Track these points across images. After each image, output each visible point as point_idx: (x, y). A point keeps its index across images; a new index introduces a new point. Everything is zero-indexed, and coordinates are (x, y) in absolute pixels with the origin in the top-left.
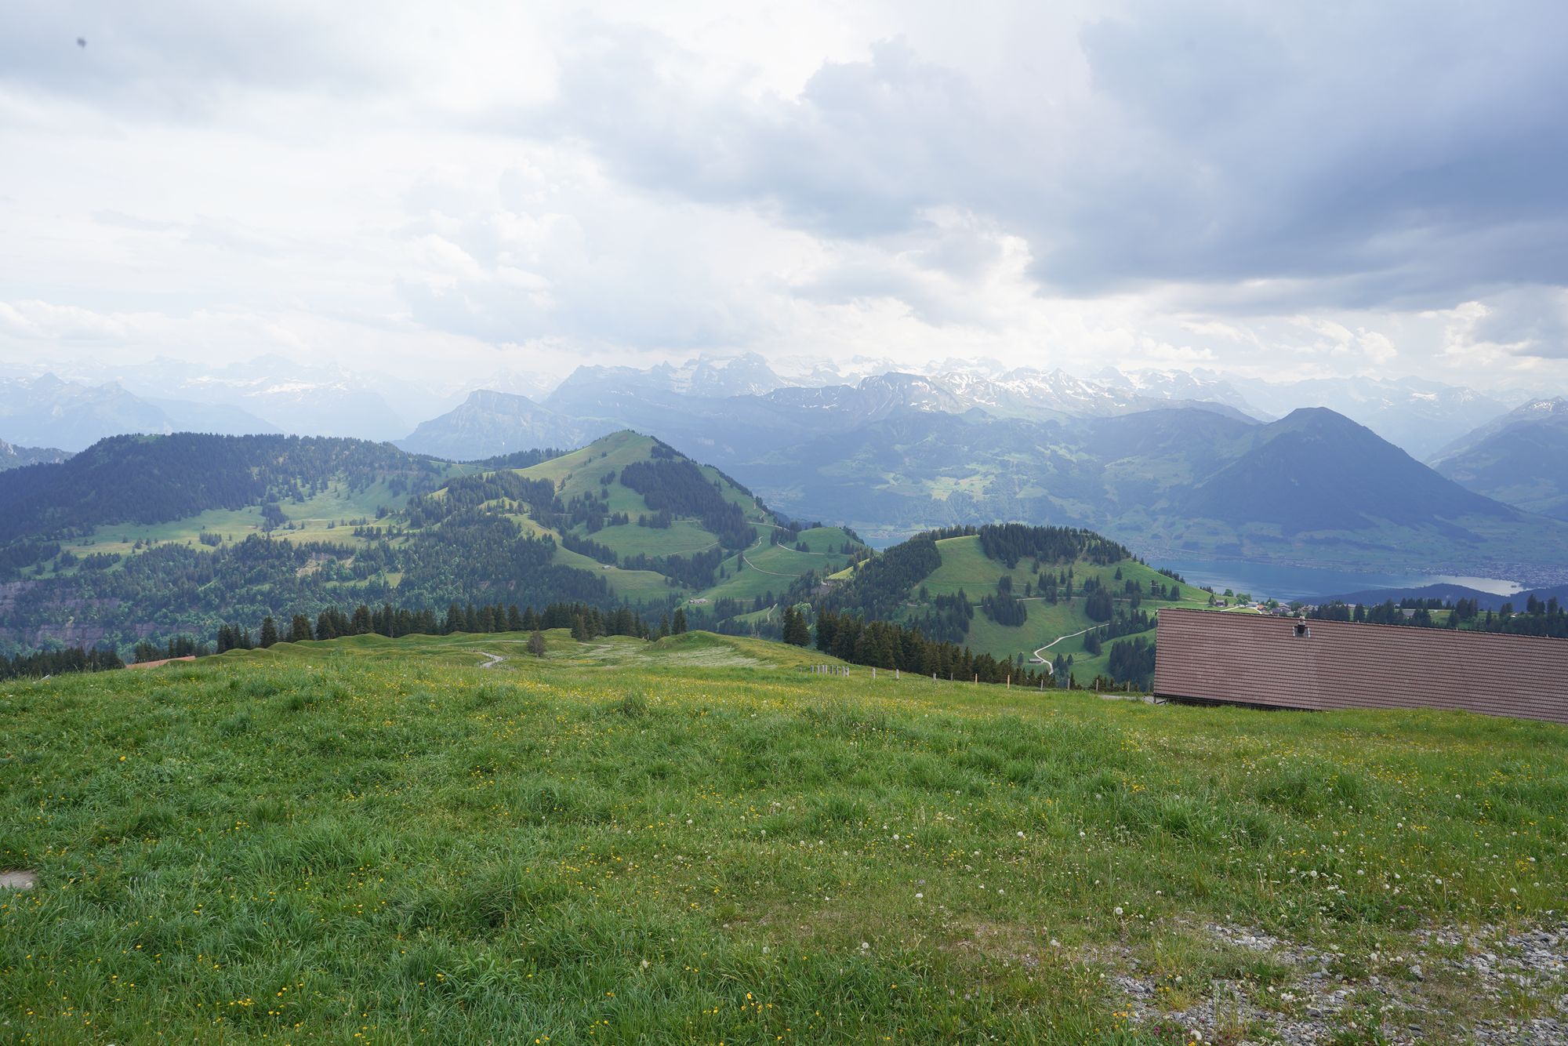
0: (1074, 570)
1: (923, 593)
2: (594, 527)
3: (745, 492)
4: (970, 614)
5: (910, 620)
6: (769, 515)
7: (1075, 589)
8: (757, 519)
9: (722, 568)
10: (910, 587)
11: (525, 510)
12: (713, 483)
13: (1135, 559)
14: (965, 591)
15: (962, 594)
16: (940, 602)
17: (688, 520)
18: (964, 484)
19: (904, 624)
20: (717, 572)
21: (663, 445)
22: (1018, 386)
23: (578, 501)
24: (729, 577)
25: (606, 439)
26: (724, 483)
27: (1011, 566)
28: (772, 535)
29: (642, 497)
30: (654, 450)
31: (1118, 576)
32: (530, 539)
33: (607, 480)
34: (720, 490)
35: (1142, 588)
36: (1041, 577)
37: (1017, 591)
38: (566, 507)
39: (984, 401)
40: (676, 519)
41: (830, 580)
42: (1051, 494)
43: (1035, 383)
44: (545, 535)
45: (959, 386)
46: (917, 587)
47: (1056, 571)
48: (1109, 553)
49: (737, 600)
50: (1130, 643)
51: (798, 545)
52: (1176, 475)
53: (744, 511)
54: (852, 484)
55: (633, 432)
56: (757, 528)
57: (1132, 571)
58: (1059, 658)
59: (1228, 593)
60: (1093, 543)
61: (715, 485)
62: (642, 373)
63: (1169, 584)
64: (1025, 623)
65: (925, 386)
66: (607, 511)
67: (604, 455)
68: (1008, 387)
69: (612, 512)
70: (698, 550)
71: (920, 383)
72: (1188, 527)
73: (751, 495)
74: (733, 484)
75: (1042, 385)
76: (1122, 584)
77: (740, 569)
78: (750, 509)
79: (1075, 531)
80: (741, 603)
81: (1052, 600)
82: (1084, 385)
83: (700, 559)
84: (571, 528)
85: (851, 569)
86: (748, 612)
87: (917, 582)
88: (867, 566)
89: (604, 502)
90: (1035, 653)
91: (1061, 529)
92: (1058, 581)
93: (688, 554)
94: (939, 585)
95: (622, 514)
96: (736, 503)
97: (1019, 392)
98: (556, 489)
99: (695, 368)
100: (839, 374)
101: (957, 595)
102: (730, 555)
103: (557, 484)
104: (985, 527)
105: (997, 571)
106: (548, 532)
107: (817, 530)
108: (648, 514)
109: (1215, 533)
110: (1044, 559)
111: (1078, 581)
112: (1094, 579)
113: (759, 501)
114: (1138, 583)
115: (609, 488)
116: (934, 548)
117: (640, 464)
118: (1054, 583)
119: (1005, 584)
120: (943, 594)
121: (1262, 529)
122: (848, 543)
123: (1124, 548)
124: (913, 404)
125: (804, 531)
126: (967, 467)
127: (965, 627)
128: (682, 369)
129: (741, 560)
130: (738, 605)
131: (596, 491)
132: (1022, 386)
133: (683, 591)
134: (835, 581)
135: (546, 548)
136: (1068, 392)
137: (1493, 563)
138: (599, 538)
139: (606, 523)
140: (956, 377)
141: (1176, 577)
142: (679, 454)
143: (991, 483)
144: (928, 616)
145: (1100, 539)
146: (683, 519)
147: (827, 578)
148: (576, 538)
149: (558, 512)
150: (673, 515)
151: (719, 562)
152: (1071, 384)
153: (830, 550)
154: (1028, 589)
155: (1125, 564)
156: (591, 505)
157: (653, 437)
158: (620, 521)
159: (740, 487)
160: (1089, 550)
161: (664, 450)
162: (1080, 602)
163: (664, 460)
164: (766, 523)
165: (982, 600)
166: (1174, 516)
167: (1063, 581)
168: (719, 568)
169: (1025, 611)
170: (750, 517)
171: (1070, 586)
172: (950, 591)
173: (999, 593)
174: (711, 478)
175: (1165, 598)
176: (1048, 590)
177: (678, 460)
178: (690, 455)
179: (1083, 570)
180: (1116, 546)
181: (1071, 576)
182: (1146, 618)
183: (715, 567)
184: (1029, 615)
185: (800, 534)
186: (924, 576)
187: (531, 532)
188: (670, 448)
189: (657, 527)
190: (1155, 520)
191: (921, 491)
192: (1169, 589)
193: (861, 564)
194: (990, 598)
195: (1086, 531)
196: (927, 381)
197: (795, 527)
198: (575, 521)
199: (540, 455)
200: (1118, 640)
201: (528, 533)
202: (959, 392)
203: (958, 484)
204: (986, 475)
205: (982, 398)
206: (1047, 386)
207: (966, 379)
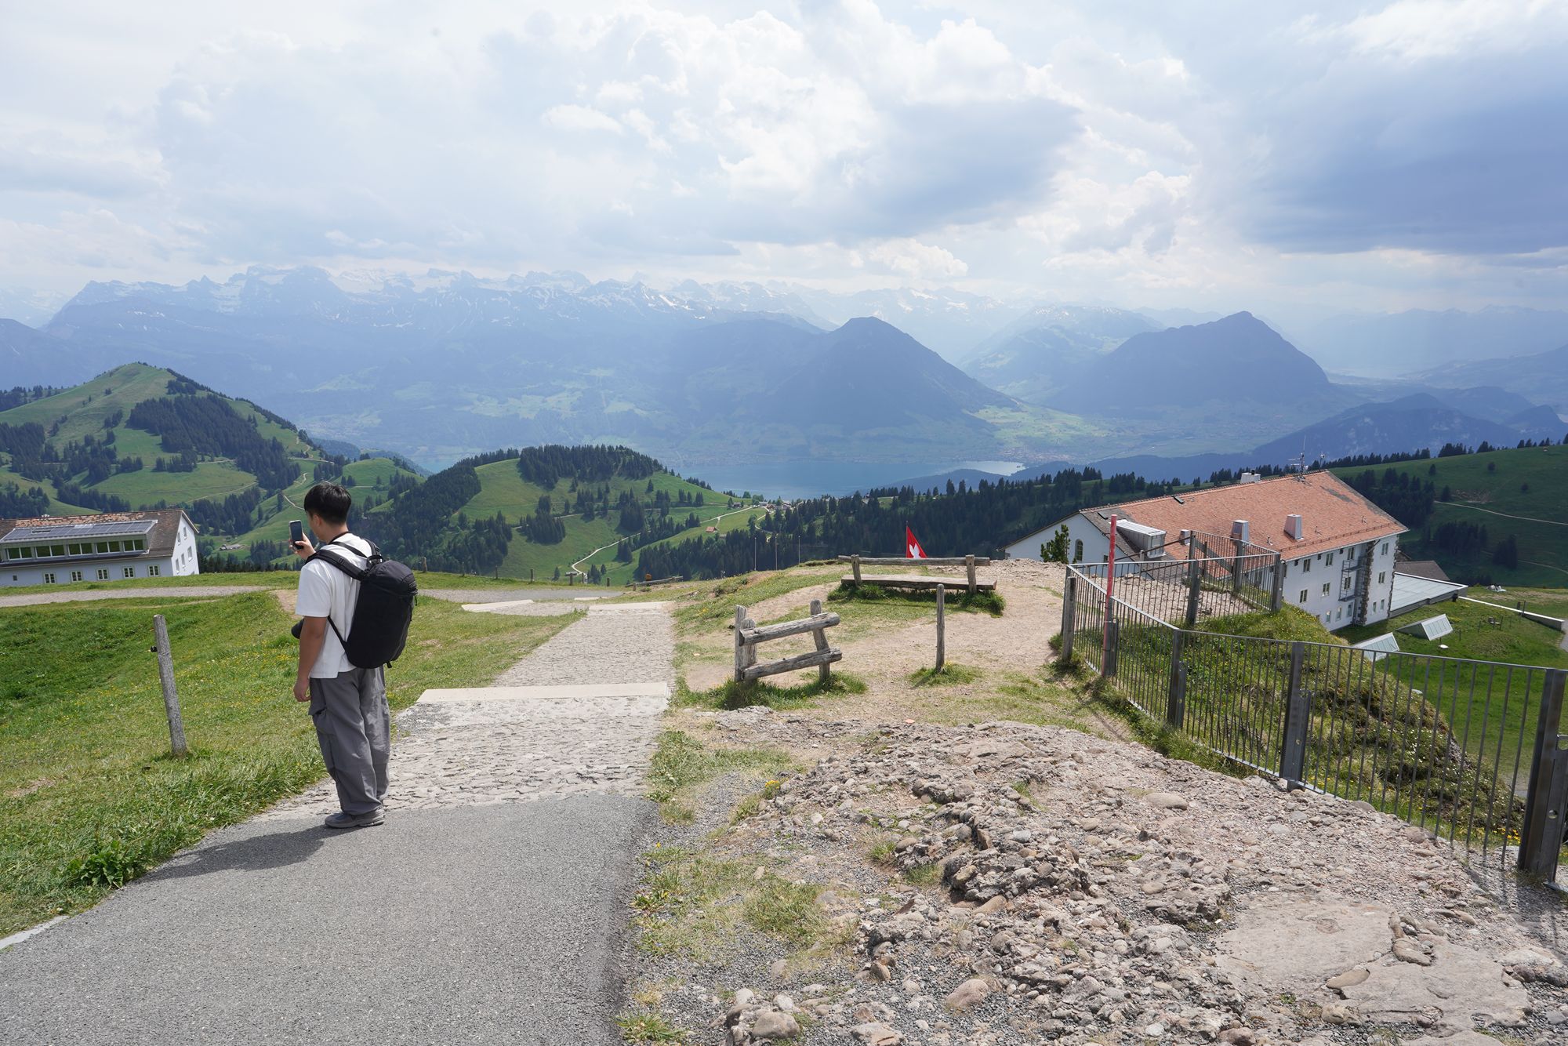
0: (610, 484)
1: (462, 519)
2: (97, 476)
3: (286, 425)
4: (509, 537)
5: (449, 547)
6: (314, 450)
7: (611, 503)
8: (301, 455)
9: (260, 511)
10: (449, 514)
11: (4, 461)
12: (246, 418)
13: (666, 471)
14: (503, 514)
15: (500, 517)
16: (478, 526)
17: (217, 460)
18: (552, 401)
19: (444, 551)
20: (254, 516)
21: (181, 379)
22: (601, 301)
23: (77, 447)
24: (267, 519)
25: (111, 374)
26: (260, 418)
27: (550, 486)
28: (315, 470)
29: (159, 439)
30: (171, 385)
31: (650, 488)
32: (12, 495)
33: (112, 422)
34: (256, 425)
35: (670, 497)
36: (579, 494)
37: (556, 510)
38: (61, 455)
39: (567, 316)
40: (203, 460)
41: (371, 513)
42: (638, 407)
43: (617, 297)
44: (33, 488)
45: (541, 301)
46: (456, 515)
47: (593, 488)
48: (642, 466)
49: (276, 542)
50: (655, 548)
51: (343, 479)
53: (285, 446)
54: (433, 407)
55: (145, 364)
56: (300, 464)
57: (661, 484)
58: (593, 568)
59: (746, 495)
60: (627, 458)
61: (250, 420)
62: (174, 290)
63: (694, 490)
64: (564, 539)
65: (506, 302)
66: (115, 457)
67: (108, 392)
68: (592, 301)
69: (120, 457)
70: (231, 493)
71: (500, 299)
72: (763, 432)
73: (294, 428)
74: (270, 417)
75: (623, 299)
76: (653, 494)
77: (280, 508)
78: (292, 443)
79: (610, 448)
80: (281, 545)
81: (589, 516)
82: (665, 299)
83: (232, 501)
84: (69, 479)
85: (392, 501)
86: (289, 554)
87: (456, 509)
88: (407, 497)
89: (111, 446)
90: (573, 566)
91: (597, 447)
92: (596, 496)
93: (219, 497)
94: (477, 511)
95: (133, 458)
96: (274, 439)
97: (603, 307)
98: (46, 434)
99: (243, 283)
100: (414, 289)
101: (495, 518)
102: (270, 495)
103: (48, 428)
104: (525, 450)
105: (537, 492)
106: (36, 485)
107: (365, 462)
108: (168, 457)
109: (787, 436)
110: (582, 478)
111: (613, 497)
112: (628, 492)
113: (302, 436)
114: (667, 493)
115: (117, 431)
116: (474, 475)
117: (153, 400)
118: (592, 499)
119: (544, 505)
120: (482, 519)
121: (826, 430)
122: (397, 474)
123: (656, 461)
124: (495, 320)
125: (353, 464)
126: (552, 383)
127: (504, 549)
128: (226, 285)
129: (281, 499)
130: (277, 548)
131: (100, 435)
132: (606, 300)
133: (214, 538)
134: (375, 514)
135: (35, 503)
136: (650, 305)
138: (103, 488)
139: (114, 471)
140: (538, 292)
141: (703, 485)
142: (202, 388)
143: (578, 399)
144: (466, 540)
145: (634, 454)
146: (212, 460)
147: (368, 512)
148: (75, 490)
149: (52, 461)
150: (199, 458)
151: (257, 503)
152: (652, 297)
153: (379, 481)
154: (567, 506)
155: (656, 477)
156: (94, 451)
157: (169, 370)
158: (131, 466)
159: (279, 420)
160: (623, 465)
161: (184, 384)
162: (616, 516)
163: (184, 395)
164: (311, 457)
165: (521, 521)
166: (750, 423)
167: (600, 497)
168: (257, 508)
169: (563, 528)
170: (292, 454)
171: (606, 502)
172: (486, 514)
173: (537, 511)
174: (245, 412)
175: (689, 504)
176: (585, 508)
177: (200, 394)
178: (217, 388)
179: (619, 485)
180: (648, 460)
181: (608, 491)
182: (672, 524)
183: (251, 509)
184: (568, 530)
185: (346, 468)
186: (463, 503)
187: (13, 487)
188: (191, 382)
189: (179, 471)
191: (508, 410)
192: (694, 496)
193: (402, 495)
194: (529, 519)
195: (621, 447)
196: (507, 297)
197: (340, 461)
198: (74, 471)
199: (26, 395)
200: (646, 547)
201: (8, 489)
202: (541, 308)
203: (544, 402)
204: (572, 391)
205: (565, 313)
206: (630, 300)
207: (549, 294)
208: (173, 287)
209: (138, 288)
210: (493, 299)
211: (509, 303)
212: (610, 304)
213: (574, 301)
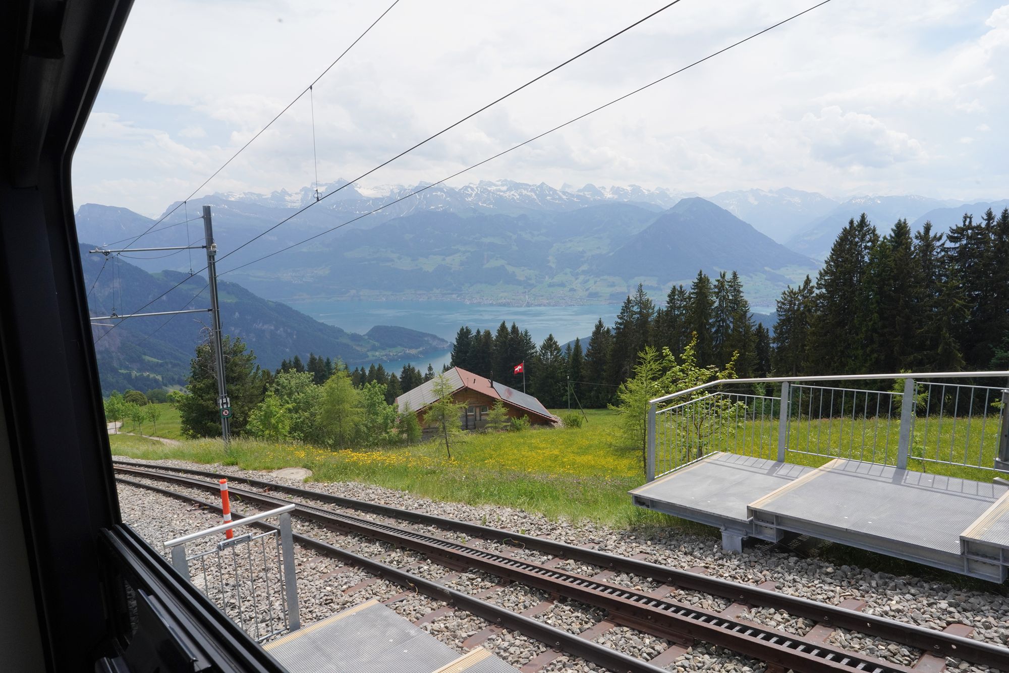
18: (449, 259)
22: (513, 195)
39: (485, 205)
42: (509, 264)
43: (524, 192)
45: (470, 195)
52: (598, 248)
54: (366, 263)
65: (441, 195)
68: (506, 195)
71: (438, 193)
72: (595, 282)
75: (529, 194)
82: (560, 194)
97: (513, 198)
99: (303, 193)
109: (613, 285)
121: (645, 281)
124: (432, 207)
126: (453, 247)
128: (296, 193)
132: (516, 194)
136: (548, 198)
140: (469, 189)
143: (467, 258)
152: (551, 193)
166: (590, 276)
190: (577, 279)
191: (417, 266)
196: (444, 192)
202: (470, 199)
203: (444, 260)
204: (465, 252)
205: (484, 202)
206: (533, 194)
207: (476, 190)
208: (263, 195)
209: (242, 196)
210: (434, 194)
211: (444, 196)
212: (518, 197)
213: (491, 194)
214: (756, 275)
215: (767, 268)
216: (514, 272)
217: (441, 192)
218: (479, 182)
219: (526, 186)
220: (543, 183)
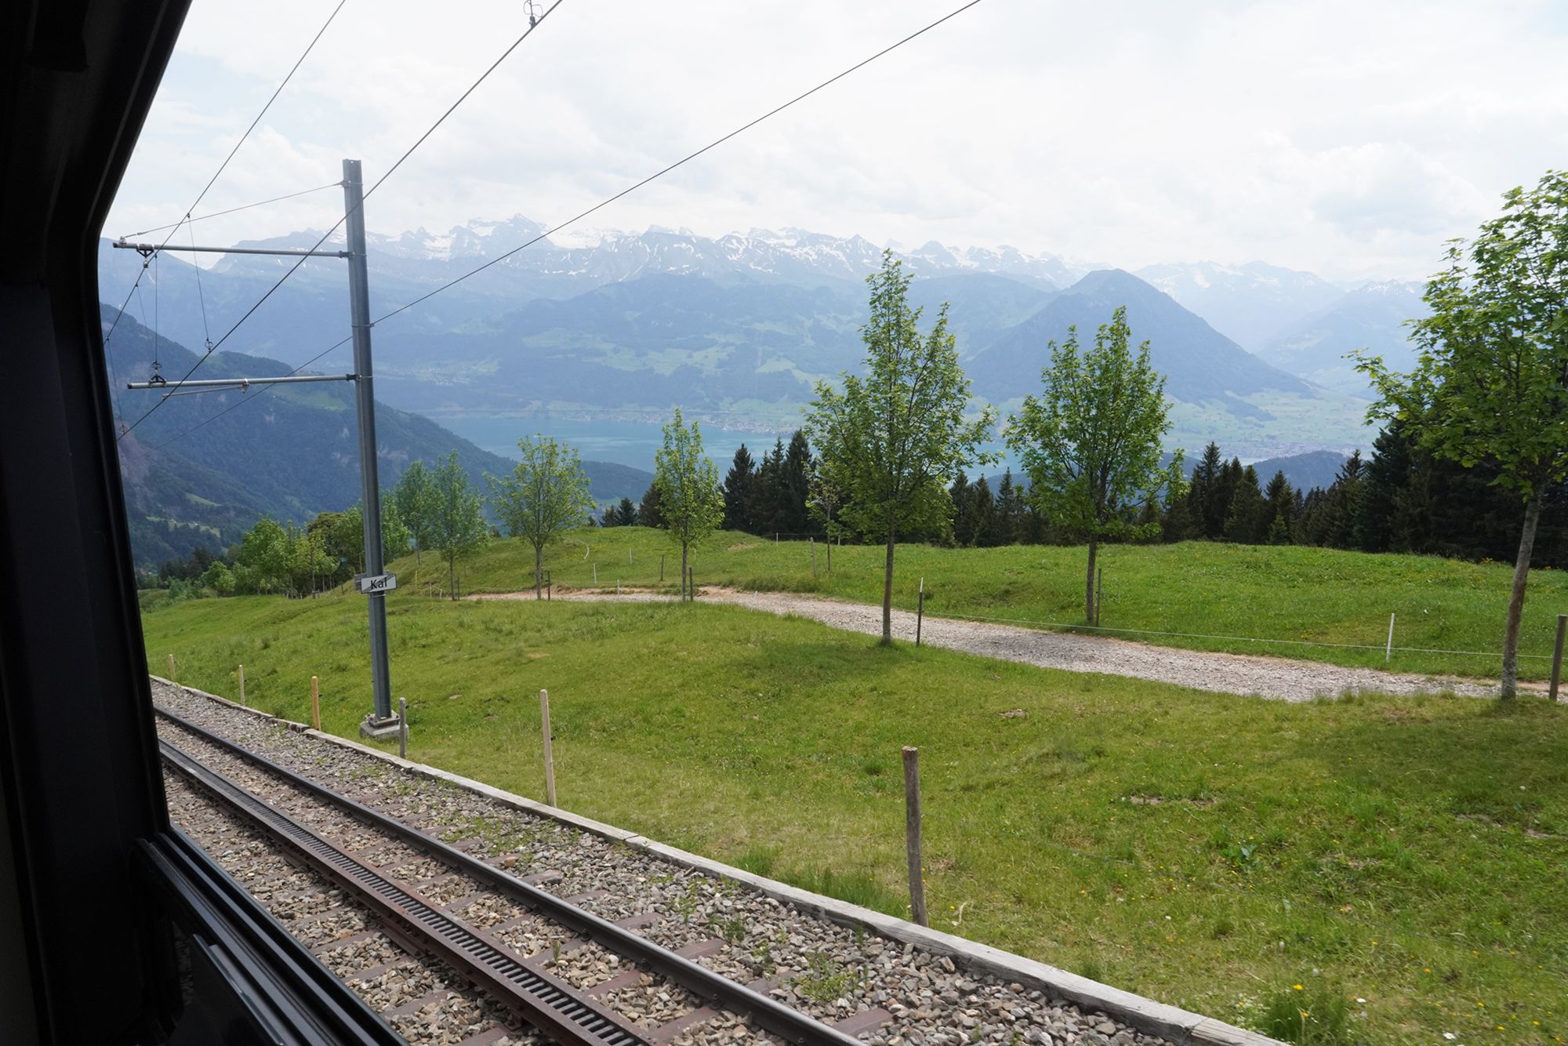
18: (698, 356)
22: (806, 253)
39: (760, 268)
42: (798, 368)
43: (826, 250)
45: (736, 251)
54: (560, 356)
65: (689, 249)
68: (796, 254)
71: (684, 245)
75: (833, 252)
97: (807, 259)
99: (455, 235)
124: (672, 268)
126: (705, 336)
132: (812, 253)
136: (865, 261)
137: (1275, 442)
140: (734, 241)
143: (728, 355)
152: (870, 252)
196: (691, 243)
202: (734, 258)
203: (690, 356)
204: (725, 345)
205: (758, 264)
206: (841, 254)
207: (746, 242)
208: (387, 237)
210: (675, 246)
211: (693, 250)
212: (816, 257)
213: (771, 251)
214: (1211, 404)
215: (1229, 393)
216: (807, 382)
217: (687, 244)
218: (749, 230)
219: (829, 240)
220: (857, 236)
